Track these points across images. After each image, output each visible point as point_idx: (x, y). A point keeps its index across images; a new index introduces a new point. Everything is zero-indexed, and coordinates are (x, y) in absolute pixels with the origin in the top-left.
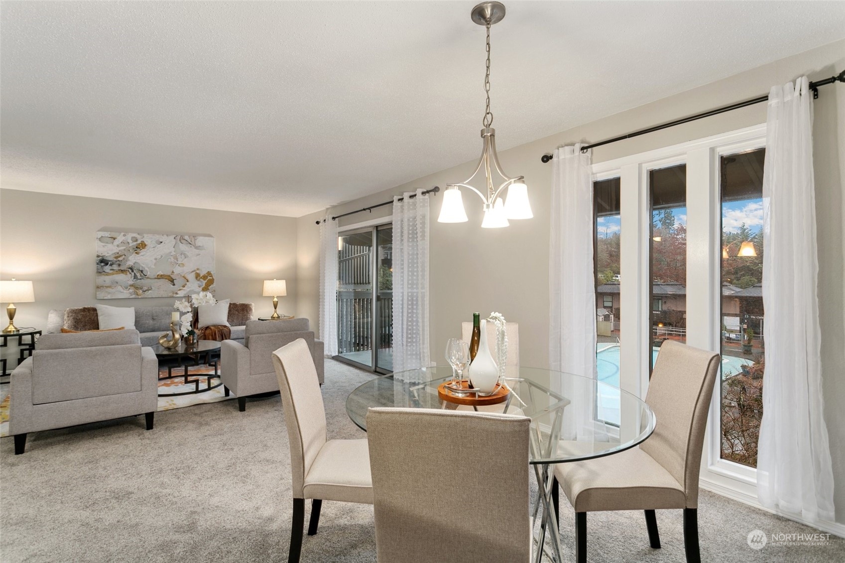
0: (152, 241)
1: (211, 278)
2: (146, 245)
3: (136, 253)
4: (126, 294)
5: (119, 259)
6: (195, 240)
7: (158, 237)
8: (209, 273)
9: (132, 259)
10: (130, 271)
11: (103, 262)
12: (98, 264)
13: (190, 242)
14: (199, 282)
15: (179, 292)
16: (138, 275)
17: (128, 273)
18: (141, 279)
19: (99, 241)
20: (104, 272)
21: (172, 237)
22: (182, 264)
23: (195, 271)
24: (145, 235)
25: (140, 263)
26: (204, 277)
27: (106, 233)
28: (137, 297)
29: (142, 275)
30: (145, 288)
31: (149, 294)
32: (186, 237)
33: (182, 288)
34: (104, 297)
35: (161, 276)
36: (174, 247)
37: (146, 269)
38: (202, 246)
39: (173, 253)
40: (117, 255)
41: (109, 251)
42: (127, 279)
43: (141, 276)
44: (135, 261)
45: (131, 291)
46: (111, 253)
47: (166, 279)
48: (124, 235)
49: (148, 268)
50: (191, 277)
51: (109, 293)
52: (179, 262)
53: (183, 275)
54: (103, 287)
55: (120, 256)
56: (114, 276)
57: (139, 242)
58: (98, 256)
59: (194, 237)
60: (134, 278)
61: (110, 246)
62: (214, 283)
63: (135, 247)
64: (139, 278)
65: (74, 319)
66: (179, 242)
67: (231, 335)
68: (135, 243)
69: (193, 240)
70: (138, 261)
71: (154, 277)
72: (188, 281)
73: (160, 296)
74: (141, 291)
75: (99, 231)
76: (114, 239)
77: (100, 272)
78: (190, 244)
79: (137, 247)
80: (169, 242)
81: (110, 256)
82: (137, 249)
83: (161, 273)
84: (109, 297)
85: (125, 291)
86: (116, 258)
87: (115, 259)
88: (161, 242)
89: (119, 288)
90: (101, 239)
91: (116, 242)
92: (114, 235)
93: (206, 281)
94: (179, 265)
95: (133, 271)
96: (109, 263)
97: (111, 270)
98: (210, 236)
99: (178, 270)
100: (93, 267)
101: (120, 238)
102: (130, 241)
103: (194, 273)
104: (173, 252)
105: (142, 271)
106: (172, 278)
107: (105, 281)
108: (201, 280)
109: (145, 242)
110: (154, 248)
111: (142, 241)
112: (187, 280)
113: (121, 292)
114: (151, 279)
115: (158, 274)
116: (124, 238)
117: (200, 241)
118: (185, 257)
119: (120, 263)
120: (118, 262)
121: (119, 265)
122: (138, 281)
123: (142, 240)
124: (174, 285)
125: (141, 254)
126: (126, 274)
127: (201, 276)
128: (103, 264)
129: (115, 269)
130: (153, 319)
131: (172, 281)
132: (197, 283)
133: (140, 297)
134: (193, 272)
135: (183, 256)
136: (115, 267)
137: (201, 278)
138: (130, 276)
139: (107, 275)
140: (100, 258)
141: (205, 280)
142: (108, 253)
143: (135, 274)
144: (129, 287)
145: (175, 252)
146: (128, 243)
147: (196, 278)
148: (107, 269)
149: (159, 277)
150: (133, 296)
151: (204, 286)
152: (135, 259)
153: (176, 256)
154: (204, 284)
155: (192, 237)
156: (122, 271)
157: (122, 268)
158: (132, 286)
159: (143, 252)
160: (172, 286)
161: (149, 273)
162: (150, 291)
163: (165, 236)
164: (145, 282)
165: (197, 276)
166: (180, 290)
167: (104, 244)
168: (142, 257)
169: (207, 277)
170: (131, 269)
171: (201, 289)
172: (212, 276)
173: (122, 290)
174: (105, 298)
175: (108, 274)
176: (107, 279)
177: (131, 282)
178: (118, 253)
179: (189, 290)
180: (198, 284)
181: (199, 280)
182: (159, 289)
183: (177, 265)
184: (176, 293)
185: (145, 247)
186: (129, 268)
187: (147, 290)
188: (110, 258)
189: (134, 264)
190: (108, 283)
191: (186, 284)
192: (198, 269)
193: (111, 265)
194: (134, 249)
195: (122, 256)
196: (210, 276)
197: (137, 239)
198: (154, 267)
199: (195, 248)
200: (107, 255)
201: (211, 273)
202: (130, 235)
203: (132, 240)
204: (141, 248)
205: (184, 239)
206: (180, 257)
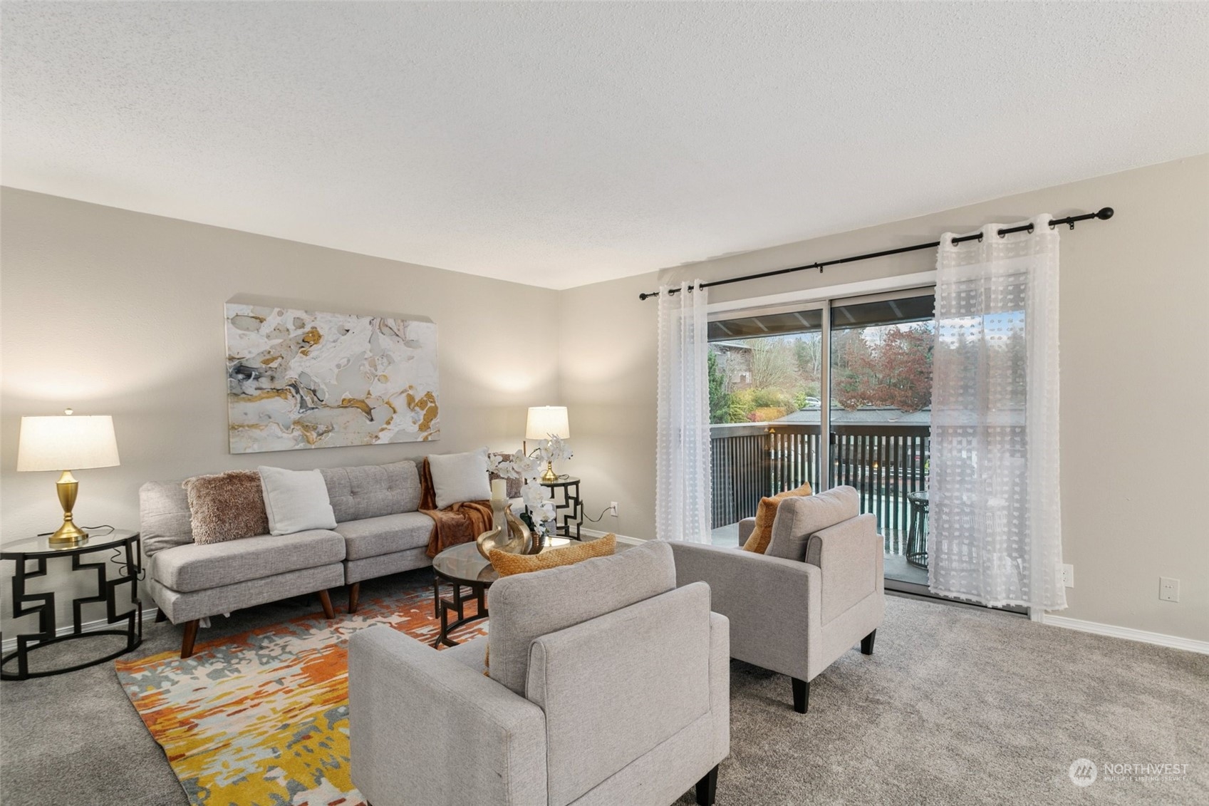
0: (330, 329)
1: (433, 405)
2: (320, 337)
3: (303, 353)
4: (287, 441)
5: (274, 365)
6: (405, 327)
7: (341, 320)
8: (429, 396)
9: (296, 367)
10: (293, 391)
11: (242, 371)
12: (231, 376)
13: (396, 331)
14: (413, 414)
15: (381, 435)
16: (308, 399)
17: (289, 396)
18: (313, 408)
19: (231, 325)
20: (244, 393)
21: (367, 320)
22: (385, 376)
23: (406, 391)
24: (319, 315)
25: (311, 375)
26: (422, 404)
27: (244, 306)
28: (309, 446)
29: (315, 399)
30: (322, 428)
31: (328, 440)
32: (390, 322)
33: (385, 426)
34: (245, 449)
35: (350, 401)
36: (370, 342)
37: (323, 386)
38: (417, 341)
39: (369, 354)
40: (268, 357)
41: (252, 347)
42: (285, 407)
43: (313, 402)
44: (300, 370)
45: (296, 433)
46: (255, 351)
47: (358, 407)
48: (280, 314)
49: (325, 384)
50: (400, 403)
51: (255, 440)
52: (379, 373)
53: (386, 400)
54: (242, 426)
55: (274, 359)
56: (263, 401)
57: (308, 329)
58: (231, 359)
59: (403, 321)
60: (301, 407)
61: (253, 335)
62: (438, 416)
63: (301, 341)
64: (310, 406)
65: (213, 500)
66: (378, 331)
68: (300, 332)
69: (401, 328)
70: (307, 370)
71: (336, 405)
72: (395, 412)
73: (350, 444)
74: (315, 435)
75: (229, 302)
76: (261, 322)
77: (236, 395)
78: (397, 335)
79: (303, 341)
80: (361, 327)
81: (253, 358)
82: (303, 344)
83: (347, 395)
84: (256, 448)
85: (285, 435)
86: (266, 362)
87: (264, 366)
88: (348, 331)
89: (275, 429)
90: (235, 320)
91: (266, 328)
92: (260, 312)
93: (424, 412)
94: (379, 380)
95: (297, 392)
96: (253, 373)
97: (256, 389)
98: (427, 320)
99: (377, 389)
100: (222, 383)
101: (273, 320)
102: (291, 327)
103: (404, 395)
104: (368, 352)
105: (314, 392)
106: (368, 406)
107: (246, 414)
108: (417, 409)
109: (319, 330)
110: (334, 342)
111: (313, 328)
112: (393, 408)
113: (279, 438)
114: (331, 407)
115: (343, 397)
117: (415, 330)
118: (390, 363)
119: (274, 374)
120: (269, 373)
121: (272, 378)
122: (309, 412)
123: (313, 324)
124: (372, 420)
125: (312, 355)
126: (286, 399)
127: (417, 401)
128: (240, 376)
129: (264, 387)
130: (352, 492)
131: (368, 412)
132: (410, 415)
133: (313, 447)
134: (402, 392)
135: (385, 360)
136: (265, 383)
137: (417, 405)
138: (291, 401)
139: (249, 400)
140: (236, 362)
141: (423, 409)
142: (250, 352)
143: (302, 397)
144: (292, 427)
145: (370, 351)
146: (288, 330)
147: (409, 405)
148: (250, 386)
149: (345, 404)
150: (301, 445)
151: (422, 421)
152: (300, 366)
153: (374, 360)
154: (422, 417)
155: (399, 321)
156: (278, 392)
157: (278, 385)
158: (297, 423)
159: (315, 350)
160: (368, 422)
161: (327, 396)
162: (330, 434)
163: (354, 317)
164: (321, 415)
165: (410, 400)
166: (383, 430)
167: (241, 332)
168: (313, 361)
169: (426, 403)
170: (294, 386)
171: (416, 427)
172: (434, 402)
173: (280, 434)
174: (248, 451)
175: (251, 398)
176: (250, 410)
177: (295, 416)
178: (269, 352)
179: (397, 429)
180: (413, 417)
181: (413, 410)
182: (345, 428)
183: (376, 378)
184: (376, 437)
185: (318, 340)
186: (290, 385)
187: (325, 432)
188: (256, 364)
189: (300, 376)
190: (252, 419)
191: (392, 418)
192: (411, 387)
193: (257, 378)
194: (298, 343)
195: (276, 358)
196: (431, 402)
197: (303, 324)
198: (335, 383)
199: (405, 344)
200: (248, 356)
201: (433, 394)
202: (291, 315)
203: (294, 325)
204: (312, 342)
205: (387, 326)
206: (380, 362)
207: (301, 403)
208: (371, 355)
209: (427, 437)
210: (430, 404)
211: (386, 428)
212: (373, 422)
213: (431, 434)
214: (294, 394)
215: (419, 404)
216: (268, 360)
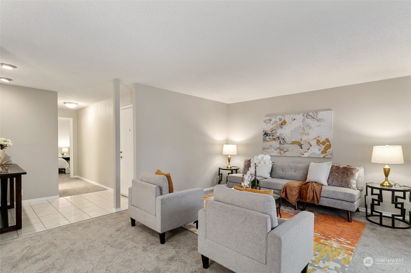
0: (289, 119)
1: (329, 144)
2: (286, 122)
3: (281, 128)
5: (273, 132)
6: (317, 114)
7: (293, 116)
8: (327, 140)
9: (279, 132)
10: (278, 139)
11: (266, 134)
12: (263, 135)
14: (319, 147)
15: (305, 154)
16: (282, 141)
17: (277, 141)
18: (283, 144)
19: (264, 123)
20: (266, 140)
21: (301, 115)
22: (308, 133)
23: (316, 138)
24: (286, 116)
26: (323, 143)
27: (267, 117)
28: (281, 155)
29: (284, 141)
30: (285, 150)
31: (287, 154)
32: (311, 114)
33: (307, 151)
35: (294, 142)
36: (302, 122)
37: (286, 137)
38: (322, 119)
40: (272, 130)
41: (268, 128)
42: (276, 144)
44: (280, 133)
45: (278, 151)
46: (269, 129)
47: (297, 144)
49: (287, 137)
50: (314, 143)
51: (268, 152)
52: (305, 132)
53: (308, 142)
54: (265, 148)
56: (271, 142)
57: (283, 121)
58: (264, 131)
59: (316, 112)
60: (280, 144)
61: (269, 124)
62: (331, 148)
63: (280, 124)
64: (282, 143)
66: (306, 118)
67: (322, 193)
68: (280, 122)
69: (315, 115)
70: (282, 133)
71: (290, 143)
72: (311, 146)
73: (293, 156)
74: (283, 152)
75: (265, 117)
76: (271, 121)
77: (264, 140)
78: (314, 118)
79: (281, 124)
80: (300, 117)
81: (269, 131)
82: (281, 125)
83: (294, 140)
85: (275, 151)
86: (271, 131)
87: (271, 132)
88: (295, 119)
89: (272, 149)
90: (265, 121)
91: (272, 122)
92: (271, 118)
93: (324, 146)
94: (305, 135)
95: (279, 139)
96: (268, 135)
97: (269, 139)
98: (329, 110)
99: (305, 138)
100: (262, 137)
101: (274, 120)
102: (278, 121)
103: (316, 140)
104: (302, 125)
105: (284, 139)
106: (301, 144)
107: (266, 145)
108: (321, 145)
109: (286, 121)
110: (290, 123)
111: (284, 120)
112: (310, 145)
114: (288, 144)
115: (292, 141)
116: (275, 119)
117: (321, 115)
118: (310, 128)
120: (272, 134)
121: (273, 136)
122: (282, 145)
123: (284, 119)
124: (302, 148)
125: (283, 128)
126: (276, 141)
127: (321, 142)
128: (265, 136)
129: (271, 138)
131: (301, 146)
132: (318, 147)
133: (282, 156)
134: (315, 139)
135: (308, 127)
136: (271, 137)
137: (321, 143)
138: (277, 142)
139: (267, 142)
140: (265, 132)
141: (324, 145)
142: (268, 129)
143: (280, 141)
144: (277, 149)
145: (303, 125)
146: (277, 122)
147: (317, 143)
148: (267, 138)
149: (293, 143)
150: (279, 155)
151: (323, 150)
152: (280, 132)
153: (304, 128)
154: (323, 148)
155: (315, 113)
156: (274, 139)
158: (278, 148)
159: (284, 127)
160: (300, 149)
161: (287, 140)
162: (287, 152)
163: (297, 115)
164: (285, 146)
165: (318, 142)
166: (306, 152)
167: (266, 124)
168: (284, 130)
169: (325, 143)
170: (278, 138)
171: (320, 152)
172: (330, 142)
173: (274, 151)
175: (267, 141)
176: (267, 144)
177: (278, 146)
179: (311, 152)
181: (319, 145)
182: (292, 151)
183: (304, 134)
184: (303, 154)
185: (285, 123)
186: (277, 137)
187: (286, 151)
188: (269, 132)
189: (280, 135)
190: (267, 147)
191: (310, 148)
192: (319, 137)
193: (269, 136)
194: (280, 125)
195: (274, 130)
196: (328, 142)
197: (281, 119)
198: (290, 136)
199: (317, 121)
200: (267, 130)
201: (329, 139)
202: (278, 117)
203: (279, 120)
204: (284, 124)
205: (309, 115)
206: (306, 128)
207: (280, 143)
208: (303, 126)
209: (325, 156)
210: (327, 143)
211: (307, 152)
212: (302, 149)
213: (327, 155)
214: (278, 140)
215: (322, 143)
216: (272, 131)
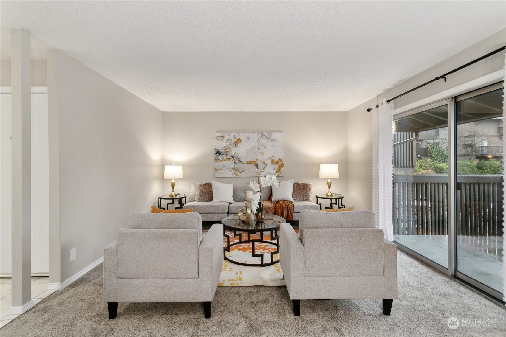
0: (244, 138)
1: (282, 163)
2: (241, 141)
3: (235, 146)
4: (230, 174)
5: (227, 151)
6: (271, 135)
7: (248, 135)
8: (280, 159)
9: (234, 151)
10: (232, 158)
11: (218, 153)
12: (215, 154)
13: (267, 137)
14: (273, 166)
15: (261, 173)
16: (237, 161)
17: (231, 160)
18: (238, 164)
19: (215, 140)
20: (219, 159)
21: (257, 134)
22: (263, 153)
23: (271, 158)
24: (241, 134)
25: (238, 153)
26: (277, 163)
27: (219, 134)
28: (236, 176)
30: (241, 170)
31: (243, 174)
32: (265, 134)
33: (263, 170)
34: (218, 176)
35: (250, 161)
36: (258, 141)
37: (241, 157)
38: (276, 140)
39: (257, 146)
40: (225, 148)
41: (221, 146)
42: (230, 164)
43: (238, 162)
44: (235, 152)
45: (233, 172)
46: (222, 147)
47: (253, 164)
48: (229, 135)
50: (269, 162)
51: (221, 173)
52: (261, 152)
53: (263, 161)
54: (218, 169)
55: (227, 149)
56: (224, 162)
57: (237, 139)
58: (215, 149)
59: (270, 133)
60: (235, 164)
61: (221, 142)
62: (284, 167)
63: (235, 143)
64: (237, 163)
65: (200, 190)
66: (261, 137)
67: (295, 209)
68: (235, 140)
69: (269, 135)
70: (237, 152)
71: (246, 163)
72: (266, 165)
73: (250, 176)
74: (238, 172)
75: (215, 133)
76: (224, 138)
77: (216, 160)
79: (236, 143)
80: (255, 136)
81: (221, 149)
82: (236, 144)
83: (249, 160)
84: (221, 176)
85: (229, 172)
86: (225, 150)
87: (224, 151)
88: (250, 138)
89: (227, 170)
90: (217, 138)
91: (225, 140)
92: (224, 135)
93: (278, 165)
94: (261, 154)
95: (234, 159)
96: (221, 153)
97: (222, 158)
98: (281, 131)
99: (260, 157)
100: (213, 156)
101: (227, 137)
102: (232, 138)
103: (270, 159)
104: (257, 145)
105: (239, 159)
106: (256, 163)
107: (219, 166)
108: (275, 164)
109: (241, 139)
110: (245, 142)
111: (239, 138)
112: (266, 164)
113: (228, 173)
114: (244, 164)
115: (248, 160)
116: (228, 137)
117: (275, 135)
118: (265, 148)
119: (227, 154)
120: (226, 153)
121: (226, 155)
122: (237, 165)
123: (239, 137)
124: (258, 168)
125: (238, 147)
126: (230, 161)
127: (275, 162)
128: (218, 154)
129: (224, 157)
130: (244, 192)
131: (257, 165)
133: (238, 176)
134: (269, 158)
135: (263, 147)
136: (224, 156)
138: (232, 161)
140: (216, 150)
141: (277, 165)
142: (220, 147)
144: (232, 170)
145: (258, 144)
146: (231, 140)
147: (272, 163)
148: (220, 157)
149: (249, 162)
150: (234, 176)
151: (277, 169)
153: (259, 147)
154: (277, 168)
155: (269, 133)
156: (228, 159)
157: (228, 157)
158: (233, 168)
159: (239, 145)
160: (257, 169)
161: (243, 160)
162: (243, 172)
163: (252, 133)
164: (241, 166)
165: (273, 161)
166: (262, 172)
167: (218, 141)
168: (239, 149)
169: (279, 162)
170: (233, 157)
171: (275, 171)
172: (282, 162)
173: (228, 172)
174: (219, 177)
175: (220, 161)
176: (220, 164)
177: (233, 166)
178: (226, 147)
179: (267, 172)
180: (273, 167)
181: (273, 165)
182: (248, 171)
183: (260, 154)
184: (259, 174)
185: (240, 142)
186: (231, 157)
187: (242, 172)
188: (222, 150)
189: (234, 154)
190: (220, 167)
191: (265, 167)
192: (273, 156)
193: (222, 155)
194: (234, 143)
195: (228, 149)
196: (281, 162)
197: (236, 137)
198: (246, 156)
199: (271, 141)
200: (220, 148)
201: (282, 159)
202: (232, 134)
203: (233, 138)
204: (238, 143)
205: (264, 135)
206: (261, 148)
207: (235, 162)
208: (258, 146)
209: (279, 175)
210: (280, 163)
211: (263, 171)
212: (258, 169)
213: (281, 174)
214: (233, 159)
215: (276, 163)
216: (225, 149)
